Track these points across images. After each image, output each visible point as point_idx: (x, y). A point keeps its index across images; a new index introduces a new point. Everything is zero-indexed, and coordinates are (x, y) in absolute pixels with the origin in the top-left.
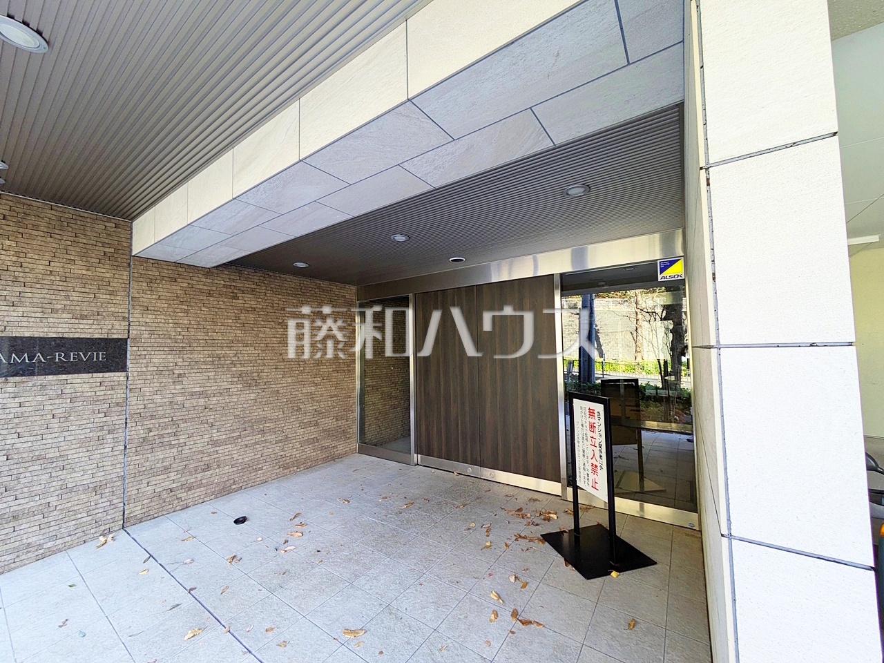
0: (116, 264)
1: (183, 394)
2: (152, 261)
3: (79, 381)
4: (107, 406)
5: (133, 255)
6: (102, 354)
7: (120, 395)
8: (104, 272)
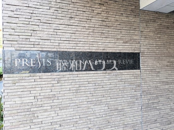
0: (135, 14)
1: (160, 82)
2: (147, 12)
3: (126, 73)
4: (135, 86)
5: (140, 9)
6: (132, 60)
7: (139, 81)
8: (132, 19)
